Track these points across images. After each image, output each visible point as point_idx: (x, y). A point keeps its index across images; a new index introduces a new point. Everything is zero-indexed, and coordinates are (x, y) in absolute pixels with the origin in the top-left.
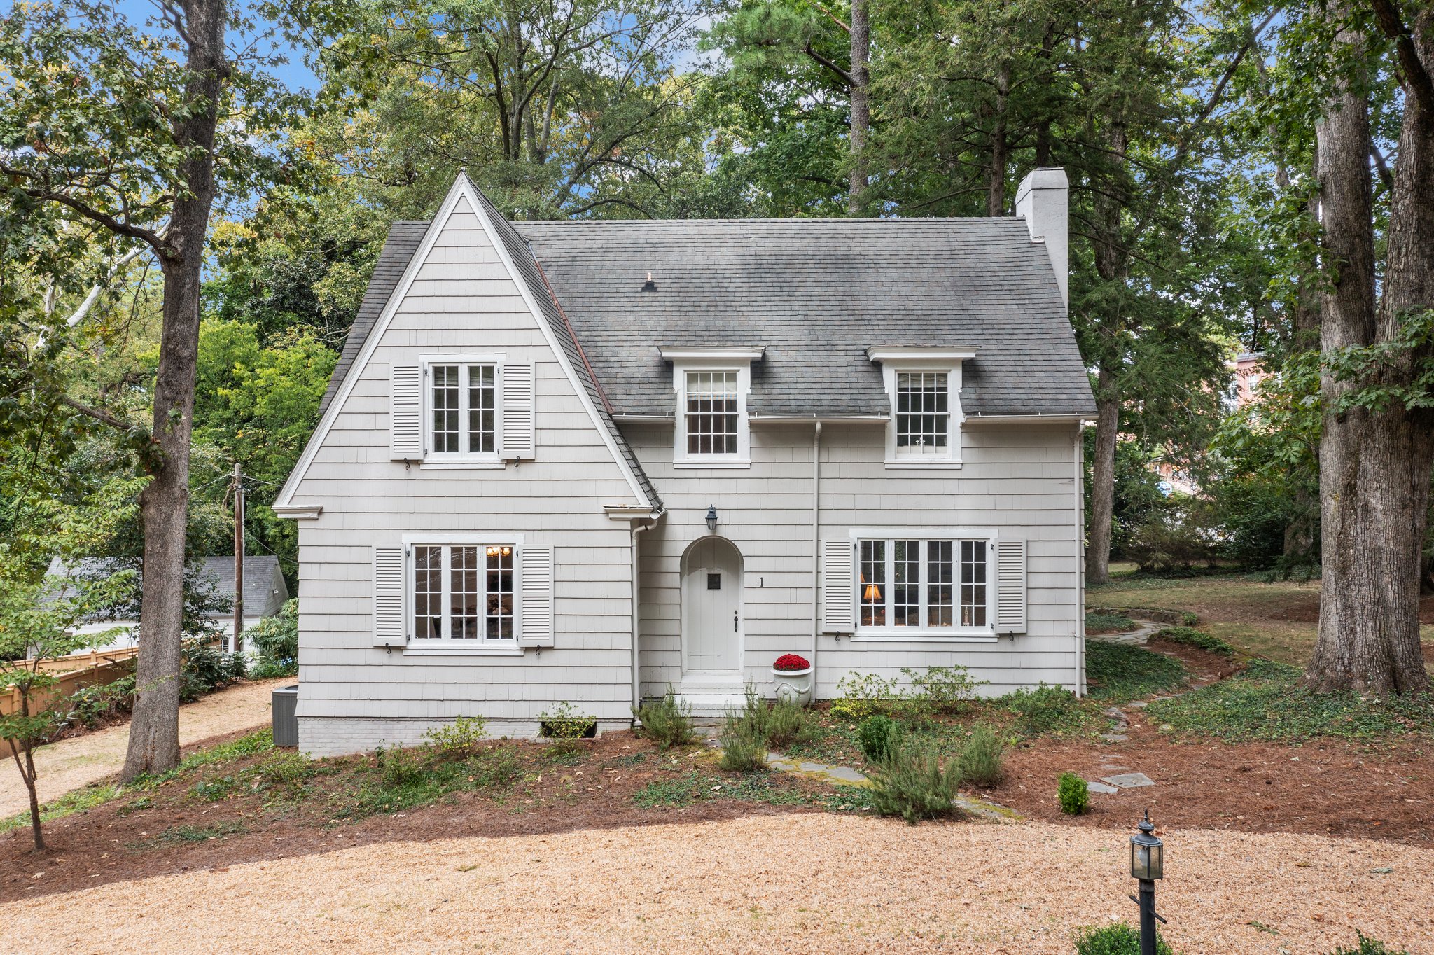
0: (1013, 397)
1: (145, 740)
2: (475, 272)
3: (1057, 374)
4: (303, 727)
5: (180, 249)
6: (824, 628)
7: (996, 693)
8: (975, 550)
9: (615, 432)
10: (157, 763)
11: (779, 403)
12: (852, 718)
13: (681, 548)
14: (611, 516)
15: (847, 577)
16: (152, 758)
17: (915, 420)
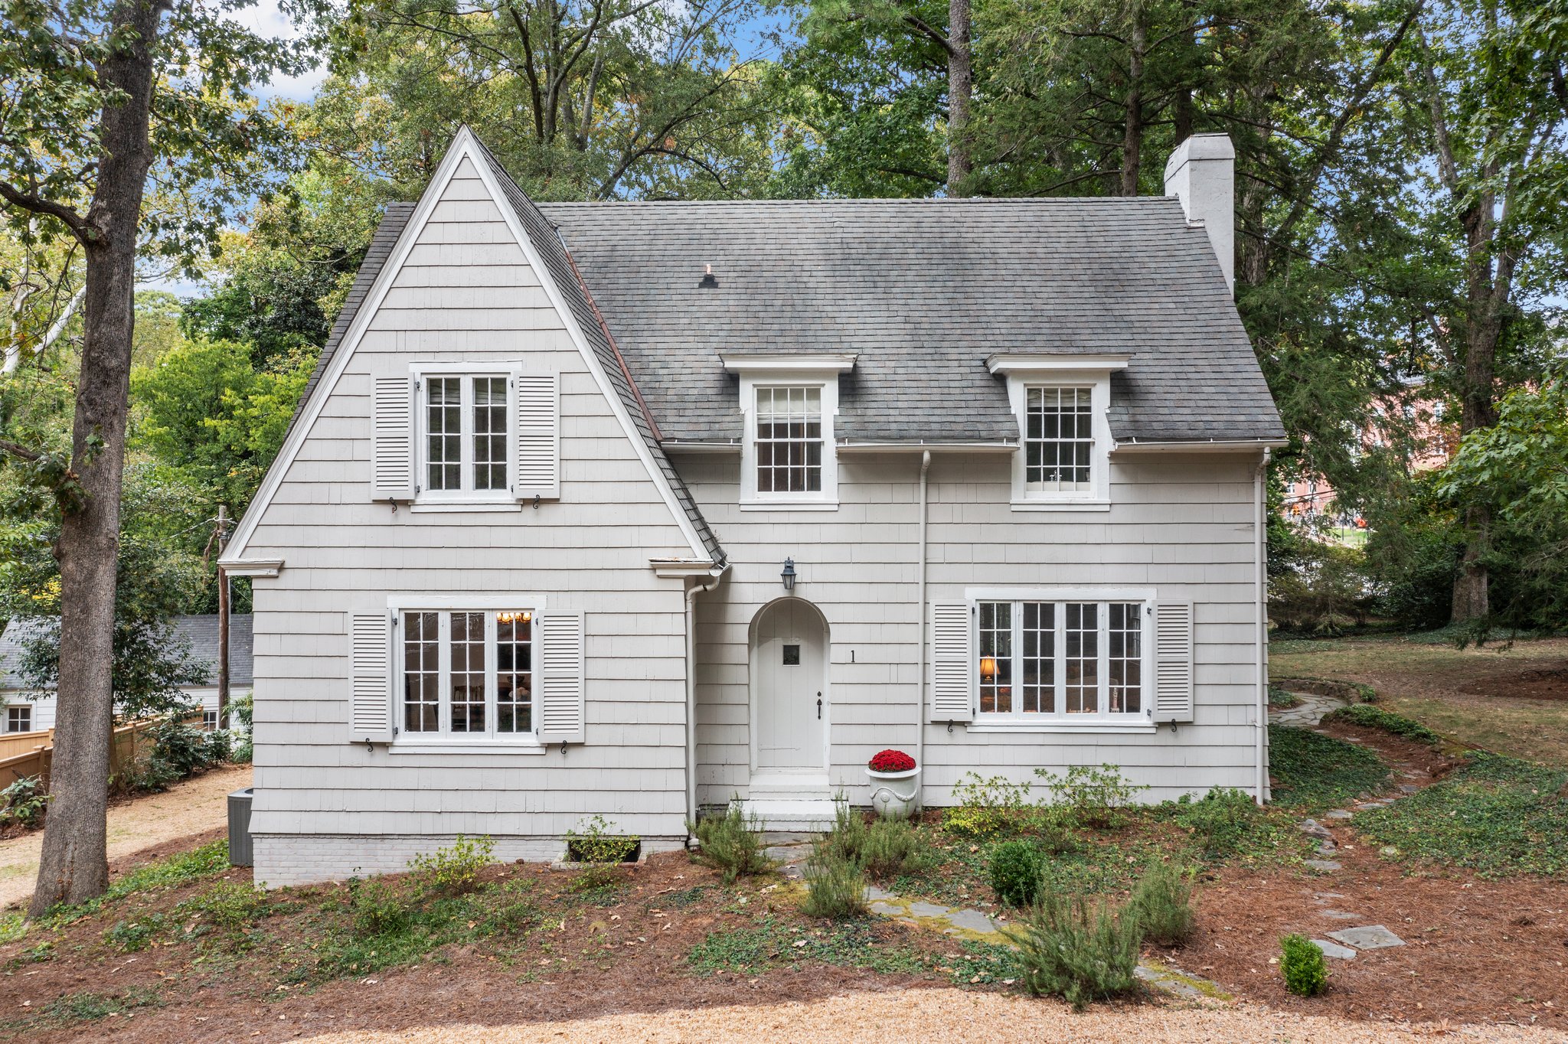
0: (1175, 418)
1: (61, 860)
2: (482, 255)
3: (1231, 390)
4: (258, 846)
5: (105, 230)
6: (934, 715)
7: (1154, 799)
8: (1125, 615)
9: (665, 464)
10: (76, 890)
11: (875, 426)
12: (972, 835)
13: (748, 614)
14: (659, 572)
15: (962, 649)
16: (70, 884)
17: (1050, 448)
